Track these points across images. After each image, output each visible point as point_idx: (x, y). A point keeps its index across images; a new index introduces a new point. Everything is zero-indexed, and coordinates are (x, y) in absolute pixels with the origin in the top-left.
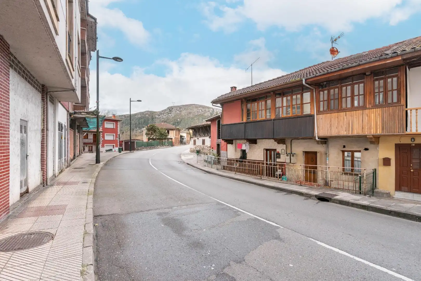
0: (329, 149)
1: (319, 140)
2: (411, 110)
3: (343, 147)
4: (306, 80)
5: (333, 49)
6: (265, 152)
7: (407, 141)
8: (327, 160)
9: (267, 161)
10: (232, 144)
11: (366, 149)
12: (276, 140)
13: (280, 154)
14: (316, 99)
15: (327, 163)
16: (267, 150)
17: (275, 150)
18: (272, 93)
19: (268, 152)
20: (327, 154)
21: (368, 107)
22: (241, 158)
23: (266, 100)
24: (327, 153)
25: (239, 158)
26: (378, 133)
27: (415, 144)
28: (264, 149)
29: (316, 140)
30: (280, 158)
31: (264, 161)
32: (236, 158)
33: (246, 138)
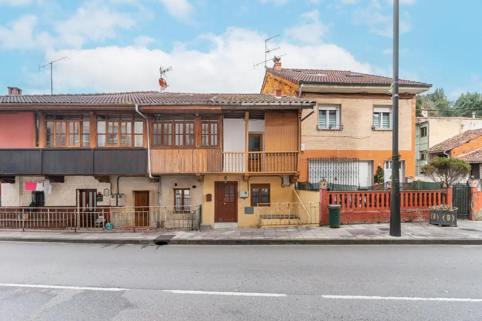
0: (162, 187)
1: (152, 177)
2: (226, 154)
3: (174, 185)
4: (139, 107)
5: (162, 80)
6: (79, 193)
7: (221, 179)
8: (160, 200)
9: (81, 205)
10: (13, 182)
11: (194, 187)
12: (96, 177)
13: (102, 195)
14: (149, 130)
15: (160, 202)
16: (81, 191)
17: (95, 190)
18: (92, 113)
19: (84, 193)
20: (160, 193)
21: (197, 147)
22: (32, 205)
23: (82, 120)
24: (160, 191)
25: (28, 205)
26: (205, 172)
27: (227, 182)
28: (77, 190)
29: (149, 178)
30: (102, 201)
31: (77, 206)
32: (22, 206)
33: (44, 173)
